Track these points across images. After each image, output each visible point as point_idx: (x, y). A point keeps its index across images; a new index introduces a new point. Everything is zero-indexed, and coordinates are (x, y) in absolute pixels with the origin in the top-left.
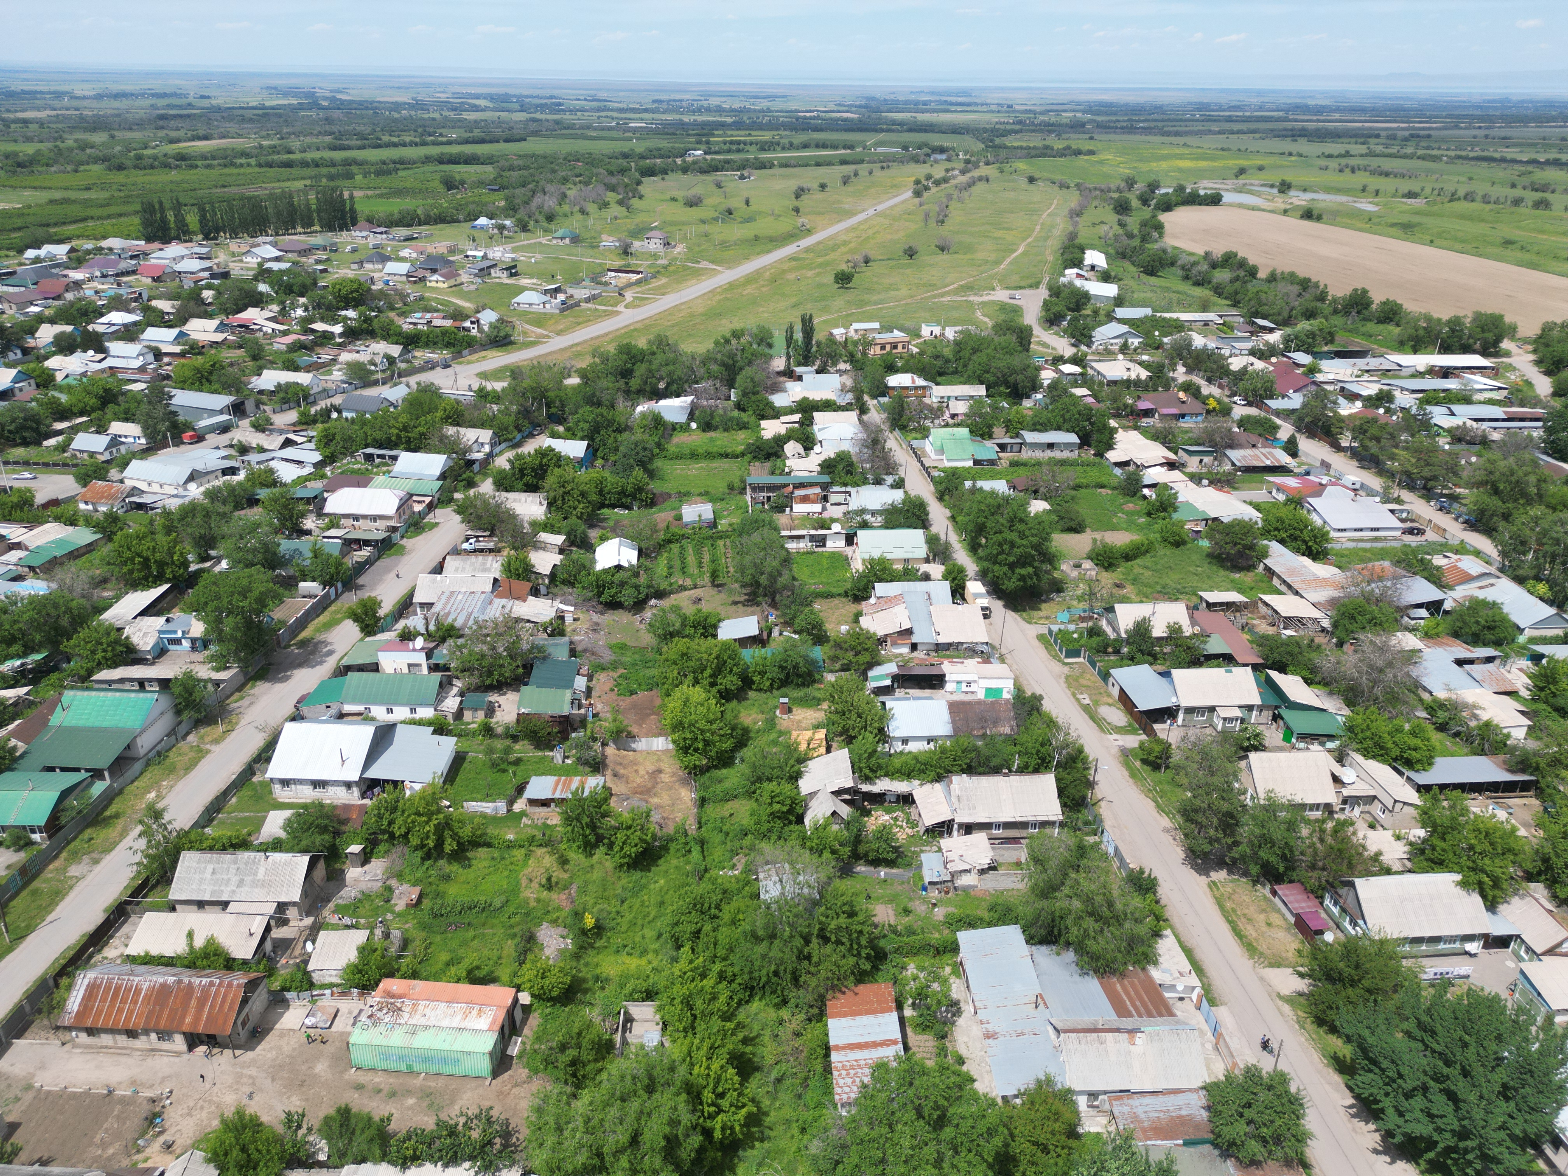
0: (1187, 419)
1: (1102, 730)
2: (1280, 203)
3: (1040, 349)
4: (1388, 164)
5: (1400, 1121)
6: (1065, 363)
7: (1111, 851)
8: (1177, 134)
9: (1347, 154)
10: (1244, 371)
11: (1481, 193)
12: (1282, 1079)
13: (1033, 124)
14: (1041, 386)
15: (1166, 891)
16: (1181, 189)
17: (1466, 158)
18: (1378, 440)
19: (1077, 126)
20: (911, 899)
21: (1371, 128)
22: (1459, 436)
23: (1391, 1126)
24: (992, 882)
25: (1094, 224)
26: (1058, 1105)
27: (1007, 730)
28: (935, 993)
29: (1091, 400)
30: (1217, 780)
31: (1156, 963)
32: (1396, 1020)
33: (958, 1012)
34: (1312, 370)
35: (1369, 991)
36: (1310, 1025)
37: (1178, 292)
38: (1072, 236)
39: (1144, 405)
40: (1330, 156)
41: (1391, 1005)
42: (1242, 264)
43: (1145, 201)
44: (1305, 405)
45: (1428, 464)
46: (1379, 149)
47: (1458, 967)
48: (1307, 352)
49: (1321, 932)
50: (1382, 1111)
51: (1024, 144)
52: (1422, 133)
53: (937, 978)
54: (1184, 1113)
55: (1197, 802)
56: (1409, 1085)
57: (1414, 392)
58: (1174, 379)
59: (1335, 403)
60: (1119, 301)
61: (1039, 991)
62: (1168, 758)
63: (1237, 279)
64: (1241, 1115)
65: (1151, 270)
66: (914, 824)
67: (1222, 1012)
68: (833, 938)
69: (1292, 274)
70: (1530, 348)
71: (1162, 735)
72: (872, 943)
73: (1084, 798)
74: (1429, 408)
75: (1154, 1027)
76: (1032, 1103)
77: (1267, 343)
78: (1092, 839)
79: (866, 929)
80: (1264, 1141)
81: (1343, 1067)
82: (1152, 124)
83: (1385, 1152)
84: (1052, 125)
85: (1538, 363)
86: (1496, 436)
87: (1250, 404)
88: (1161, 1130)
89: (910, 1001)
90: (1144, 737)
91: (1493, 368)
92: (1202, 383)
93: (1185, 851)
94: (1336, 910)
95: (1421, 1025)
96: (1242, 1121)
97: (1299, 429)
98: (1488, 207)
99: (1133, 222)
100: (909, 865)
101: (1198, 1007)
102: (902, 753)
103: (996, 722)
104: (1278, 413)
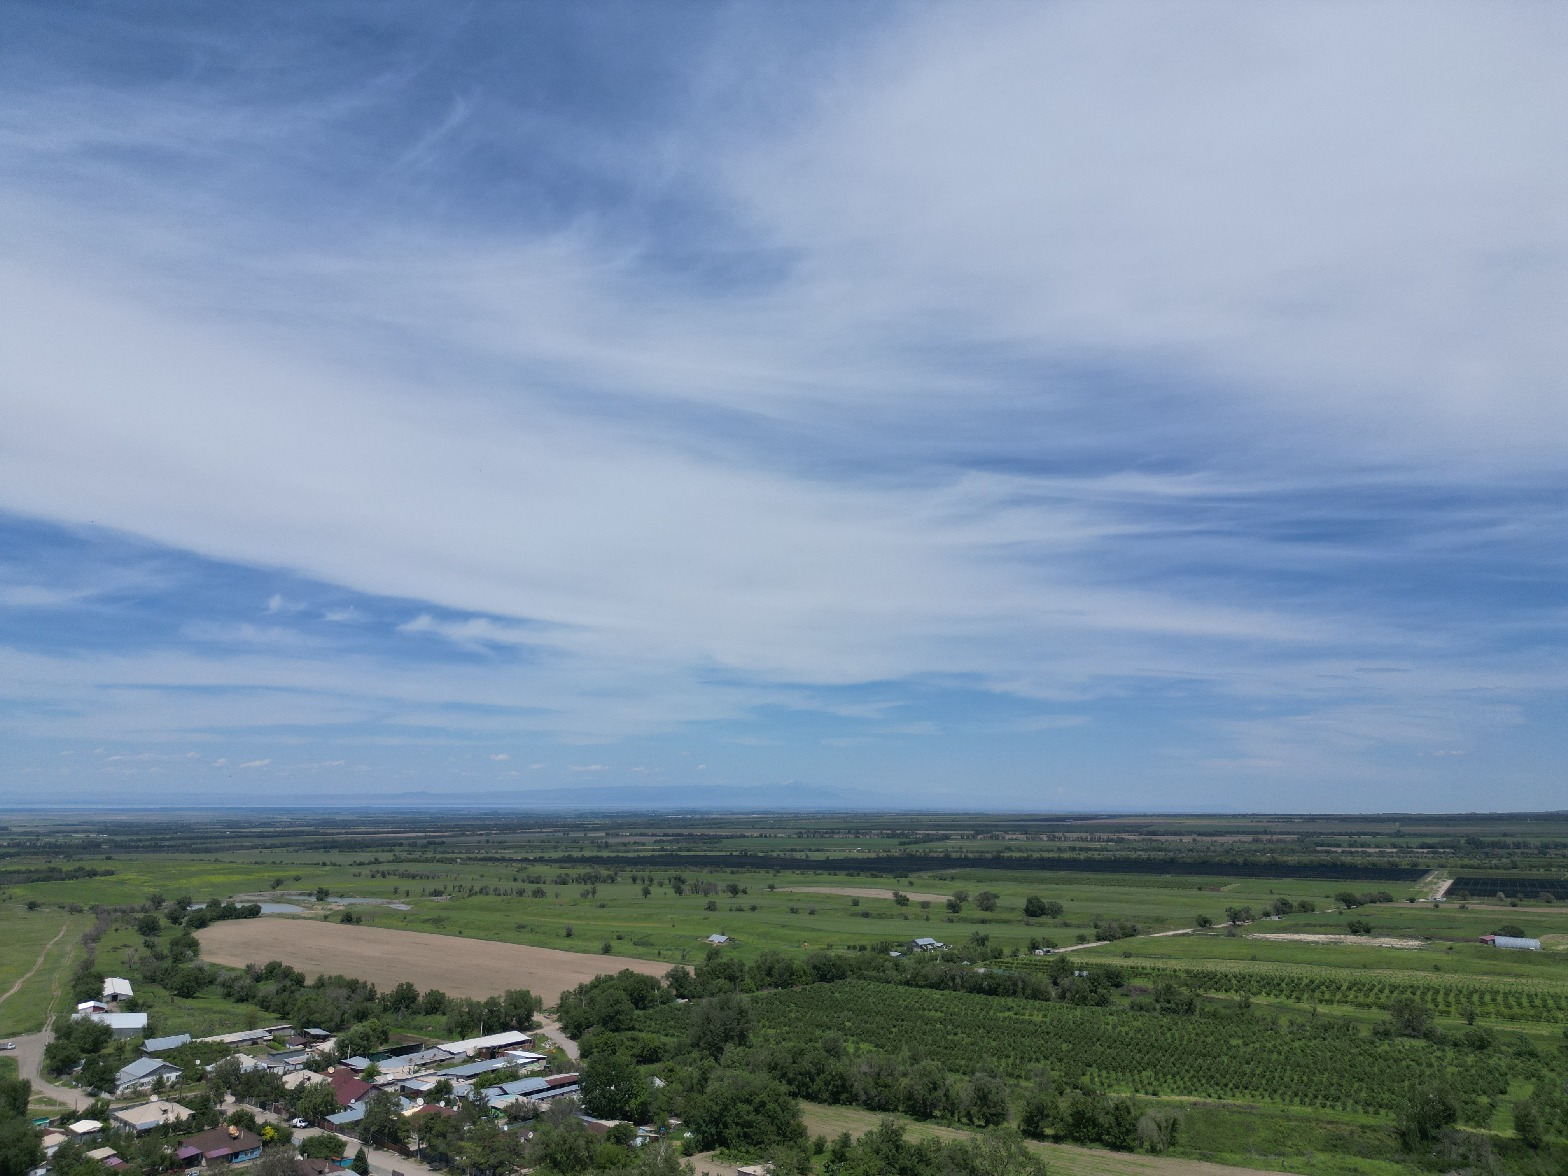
0: (242, 1157)
2: (319, 910)
3: (43, 1107)
4: (413, 868)
6: (78, 1119)
8: (207, 851)
9: (377, 862)
10: (301, 1087)
11: (492, 888)
13: (34, 846)
14: (44, 1157)
16: (215, 904)
17: (476, 859)
18: (444, 1136)
19: (91, 847)
21: (394, 838)
22: (514, 1114)
25: (115, 949)
29: (116, 1161)
34: (371, 1073)
37: (221, 1012)
38: (87, 965)
39: (186, 1152)
40: (362, 864)
42: (288, 973)
43: (175, 919)
44: (369, 1113)
45: (493, 1151)
46: (404, 855)
48: (363, 1055)
51: (23, 868)
52: (437, 840)
57: (468, 1077)
58: (222, 1113)
59: (398, 1104)
60: (149, 1032)
63: (284, 990)
65: (186, 992)
69: (340, 978)
70: (555, 1017)
74: (484, 1092)
77: (322, 1054)
82: (179, 843)
84: (60, 846)
85: (564, 1029)
86: (545, 1107)
87: (311, 1124)
91: (530, 1041)
92: (256, 1110)
97: (365, 1142)
98: (499, 898)
99: (162, 942)
104: (342, 1129)
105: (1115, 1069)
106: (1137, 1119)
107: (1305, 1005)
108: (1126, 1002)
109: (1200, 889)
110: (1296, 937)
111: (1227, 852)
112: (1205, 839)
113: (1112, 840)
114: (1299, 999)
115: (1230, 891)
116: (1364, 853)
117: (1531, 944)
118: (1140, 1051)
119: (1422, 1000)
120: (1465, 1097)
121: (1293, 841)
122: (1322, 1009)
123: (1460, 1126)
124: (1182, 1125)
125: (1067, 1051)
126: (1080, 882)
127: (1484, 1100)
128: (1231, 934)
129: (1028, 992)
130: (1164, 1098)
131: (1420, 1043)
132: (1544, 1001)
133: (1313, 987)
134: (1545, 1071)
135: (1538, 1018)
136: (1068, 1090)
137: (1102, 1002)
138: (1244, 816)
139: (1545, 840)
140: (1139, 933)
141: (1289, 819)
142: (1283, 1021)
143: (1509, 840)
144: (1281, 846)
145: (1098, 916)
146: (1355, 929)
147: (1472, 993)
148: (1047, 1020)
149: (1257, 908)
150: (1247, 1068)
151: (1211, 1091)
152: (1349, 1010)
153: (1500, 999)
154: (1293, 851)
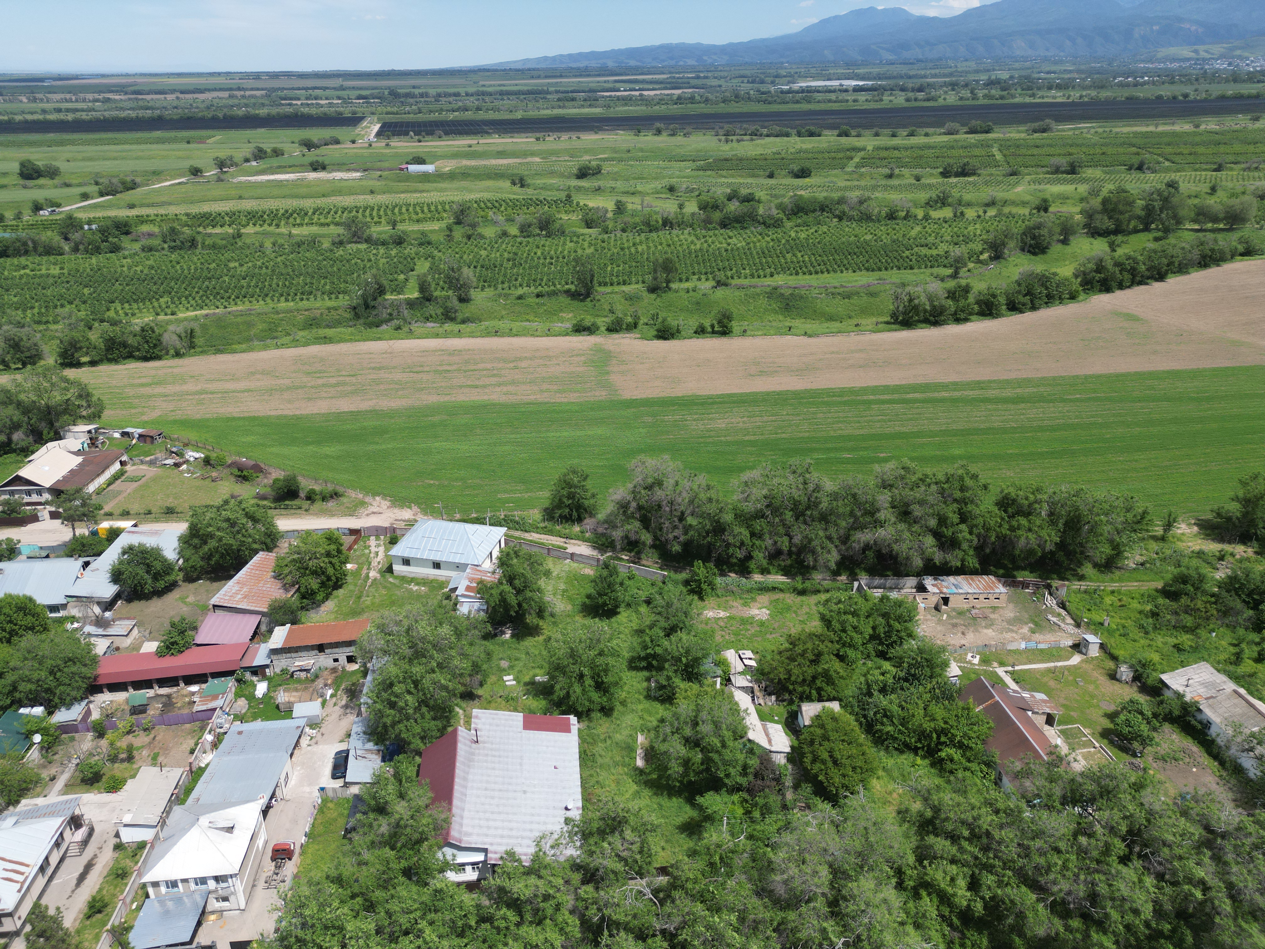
105: (136, 301)
106: (160, 335)
107: (283, 230)
108: (137, 246)
109: (188, 142)
110: (272, 177)
111: (208, 108)
112: (187, 96)
113: (97, 100)
114: (278, 226)
115: (215, 143)
116: (318, 104)
117: (429, 168)
118: (155, 284)
119: (364, 216)
120: (391, 277)
121: (262, 97)
122: (295, 231)
123: (388, 297)
124: (198, 331)
125: (91, 294)
126: (73, 143)
127: (402, 277)
128: (220, 180)
129: (40, 249)
130: (181, 315)
131: (363, 246)
132: (436, 207)
133: (288, 215)
134: (436, 252)
135: (432, 219)
136: (96, 324)
137: (115, 249)
138: (219, 74)
139: (439, 90)
140: (139, 186)
141: (257, 76)
142: (268, 244)
143: (417, 91)
144: (253, 100)
145: (97, 174)
146: (317, 167)
147: (394, 207)
148: (65, 271)
149: (238, 156)
150: (244, 283)
151: (218, 303)
152: (314, 229)
153: (411, 209)
154: (263, 105)
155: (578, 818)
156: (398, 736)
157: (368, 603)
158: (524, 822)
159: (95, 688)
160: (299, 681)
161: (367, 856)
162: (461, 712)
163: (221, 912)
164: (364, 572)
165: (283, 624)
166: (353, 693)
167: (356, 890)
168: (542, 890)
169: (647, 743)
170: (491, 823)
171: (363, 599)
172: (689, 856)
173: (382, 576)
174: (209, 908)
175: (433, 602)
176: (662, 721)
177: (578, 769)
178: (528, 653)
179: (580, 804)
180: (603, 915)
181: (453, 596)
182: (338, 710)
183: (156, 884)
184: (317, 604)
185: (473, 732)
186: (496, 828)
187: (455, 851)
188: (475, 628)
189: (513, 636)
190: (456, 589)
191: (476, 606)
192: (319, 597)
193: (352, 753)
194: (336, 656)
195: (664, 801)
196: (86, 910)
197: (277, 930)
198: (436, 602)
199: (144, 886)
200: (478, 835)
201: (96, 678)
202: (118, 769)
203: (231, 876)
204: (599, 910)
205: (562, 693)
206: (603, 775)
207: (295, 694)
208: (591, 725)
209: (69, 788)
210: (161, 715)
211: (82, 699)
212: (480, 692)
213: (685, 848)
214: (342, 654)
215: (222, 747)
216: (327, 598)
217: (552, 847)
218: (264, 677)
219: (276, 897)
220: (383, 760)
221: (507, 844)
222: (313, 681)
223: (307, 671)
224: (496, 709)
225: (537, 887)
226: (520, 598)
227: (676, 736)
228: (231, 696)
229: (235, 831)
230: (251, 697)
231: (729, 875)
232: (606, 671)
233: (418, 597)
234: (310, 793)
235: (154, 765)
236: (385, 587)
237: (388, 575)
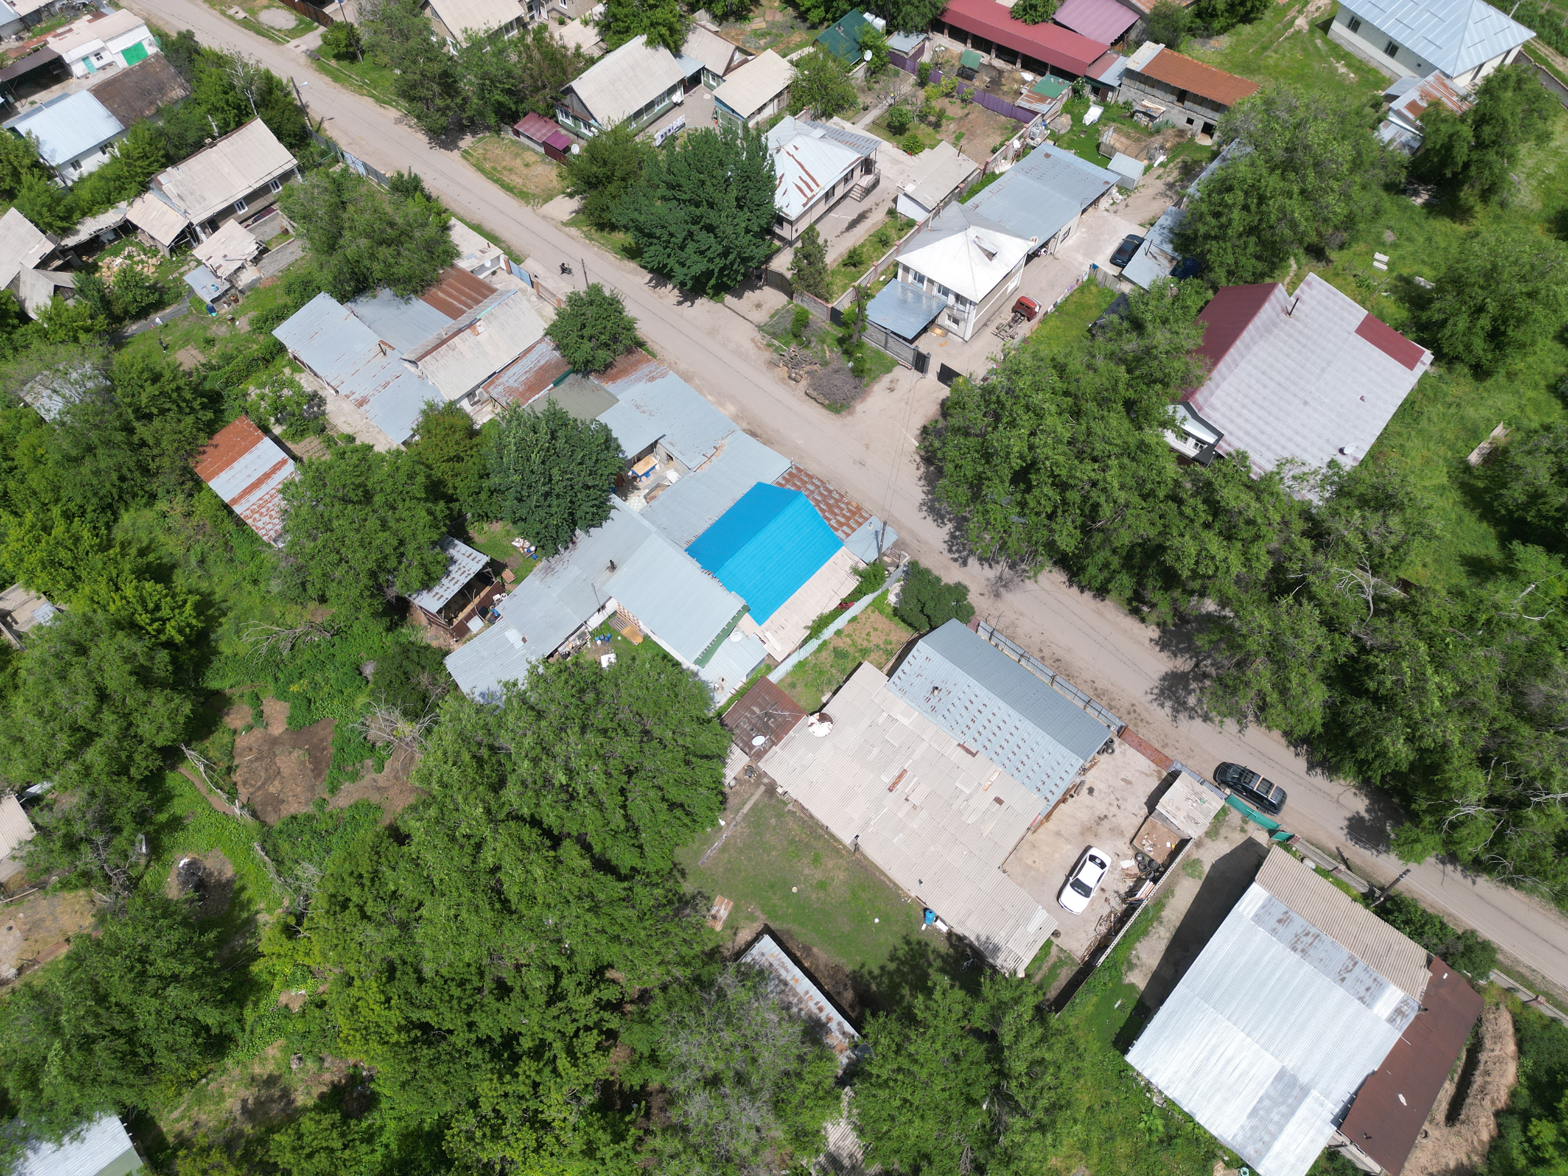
1: (278, 42)
5: (685, 270)
7: (362, 170)
12: (595, 290)
15: (430, 184)
20: (205, 328)
23: (681, 278)
24: (274, 265)
26: (448, 420)
27: (178, 93)
28: (289, 399)
30: (414, 43)
31: (458, 255)
32: (651, 192)
33: (322, 401)
35: (623, 179)
36: (596, 235)
41: (642, 182)
47: (675, 120)
49: (567, 149)
50: (671, 270)
53: (283, 385)
54: (542, 362)
55: (410, 76)
56: (679, 240)
61: (378, 339)
62: (358, 41)
64: (582, 337)
66: (153, 251)
67: (531, 265)
68: (155, 411)
71: (338, 18)
72: (197, 391)
73: (304, 127)
75: (486, 310)
76: (429, 432)
78: (337, 168)
79: (181, 382)
80: (606, 345)
81: (632, 253)
83: (685, 301)
88: (533, 387)
89: (272, 420)
90: (322, 29)
93: (426, 134)
94: (569, 122)
95: (671, 186)
96: (585, 341)
100: (179, 296)
101: (510, 272)
102: (82, 179)
103: (161, 89)
155: (1348, 468)
156: (1203, 254)
157: (1271, 61)
158: (1282, 435)
159: (937, 25)
160: (1136, 126)
161: (1100, 362)
162: (1294, 266)
163: (947, 331)
164: (1292, 13)
165: (1157, 42)
166: (1189, 172)
167: (1072, 389)
168: (1251, 514)
169: (1502, 442)
170: (1245, 412)
171: (1269, 53)
172: (1449, 593)
173: (1311, 31)
174: (939, 321)
175: (1353, 103)
176: (1547, 428)
177: (1389, 417)
178: (1429, 239)
179: (1361, 456)
180: (1304, 578)
181: (1385, 106)
182: (1160, 185)
183: (907, 269)
184: (1209, 33)
185: (1293, 300)
186: (1247, 421)
187: (1188, 416)
188: (1384, 167)
189: (1426, 205)
190: (1395, 97)
191: (1406, 136)
192: (1216, 25)
193: (1145, 245)
194: (1193, 116)
195: (1470, 519)
196: (845, 257)
197: (985, 379)
198: (1356, 103)
199: (897, 264)
200: (1223, 415)
201: (944, 11)
202: (922, 131)
203: (971, 303)
204: (1303, 570)
205: (1436, 317)
206: (1415, 444)
207: (1123, 140)
208: (1447, 377)
209: (874, 127)
210: (984, 91)
211: (923, 31)
212: (1333, 255)
213: (1453, 581)
214: (1202, 116)
215: (1024, 161)
216: (1223, 30)
217: (1294, 478)
218: (1102, 102)
219: (1000, 347)
220: (1173, 273)
221: (1248, 445)
222: (1151, 134)
223: (1152, 118)
224: (1340, 288)
225: (1249, 506)
226: (1475, 156)
227: (1551, 458)
228: (1059, 106)
229: (995, 260)
230: (1077, 119)
231: (1482, 642)
232: (1520, 321)
233: (1339, 84)
234: (1082, 264)
235: (955, 145)
236: (1304, 50)
237: (1319, 32)
